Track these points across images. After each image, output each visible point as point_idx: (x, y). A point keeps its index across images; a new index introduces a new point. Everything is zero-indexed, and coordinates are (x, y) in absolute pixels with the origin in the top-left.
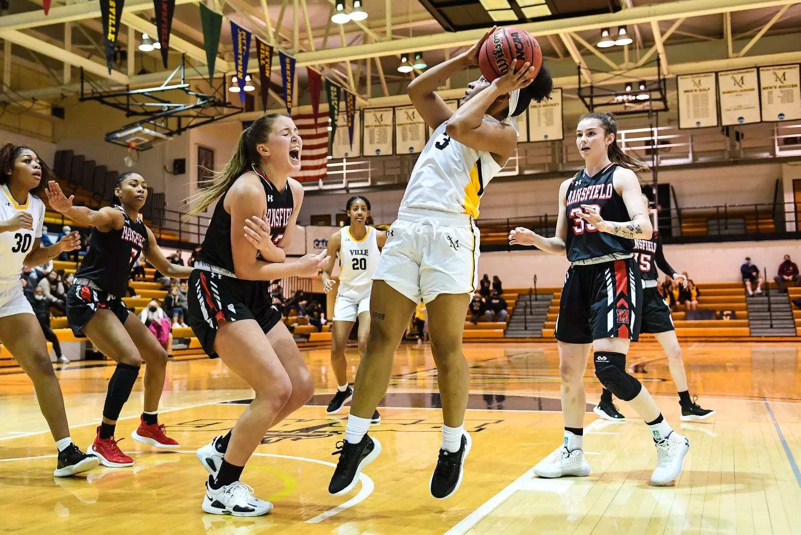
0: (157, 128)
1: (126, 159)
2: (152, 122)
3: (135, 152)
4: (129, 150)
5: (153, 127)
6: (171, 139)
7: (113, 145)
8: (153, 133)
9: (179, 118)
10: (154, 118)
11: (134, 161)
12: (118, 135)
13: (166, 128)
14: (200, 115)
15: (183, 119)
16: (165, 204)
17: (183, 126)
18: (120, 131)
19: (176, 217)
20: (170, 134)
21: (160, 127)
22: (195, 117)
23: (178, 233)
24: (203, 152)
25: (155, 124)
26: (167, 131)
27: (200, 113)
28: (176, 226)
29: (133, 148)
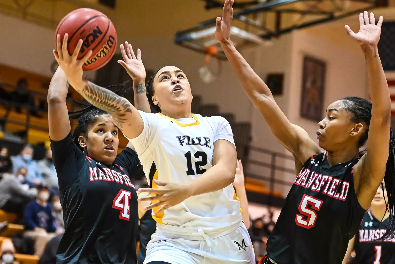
0: (250, 28)
1: (202, 70)
2: (243, 18)
3: (215, 61)
4: (208, 58)
5: (244, 25)
6: (268, 43)
7: (186, 50)
8: (244, 34)
9: (279, 14)
10: (246, 13)
11: (213, 73)
12: (194, 35)
13: (263, 27)
14: (314, 10)
15: (284, 17)
16: (250, 139)
17: (284, 25)
18: (196, 30)
19: (267, 159)
20: (267, 36)
21: (255, 26)
22: (303, 13)
23: (268, 183)
24: (310, 65)
25: (247, 22)
26: (261, 32)
27: (314, 7)
28: (266, 172)
29: (213, 55)
